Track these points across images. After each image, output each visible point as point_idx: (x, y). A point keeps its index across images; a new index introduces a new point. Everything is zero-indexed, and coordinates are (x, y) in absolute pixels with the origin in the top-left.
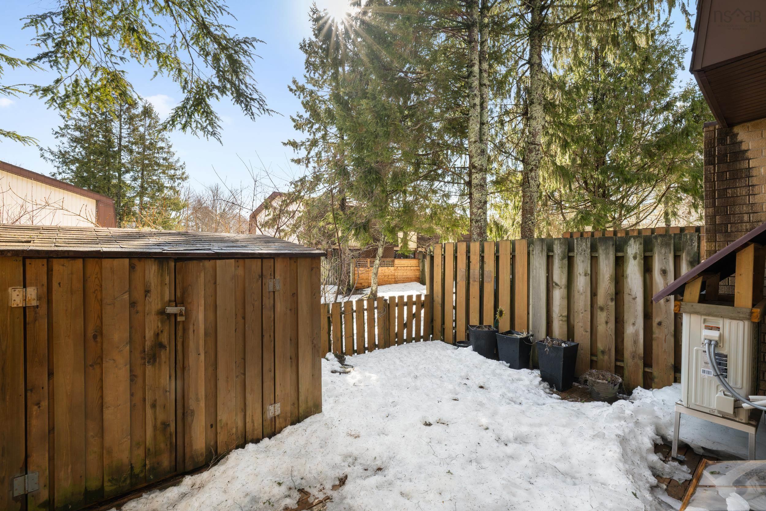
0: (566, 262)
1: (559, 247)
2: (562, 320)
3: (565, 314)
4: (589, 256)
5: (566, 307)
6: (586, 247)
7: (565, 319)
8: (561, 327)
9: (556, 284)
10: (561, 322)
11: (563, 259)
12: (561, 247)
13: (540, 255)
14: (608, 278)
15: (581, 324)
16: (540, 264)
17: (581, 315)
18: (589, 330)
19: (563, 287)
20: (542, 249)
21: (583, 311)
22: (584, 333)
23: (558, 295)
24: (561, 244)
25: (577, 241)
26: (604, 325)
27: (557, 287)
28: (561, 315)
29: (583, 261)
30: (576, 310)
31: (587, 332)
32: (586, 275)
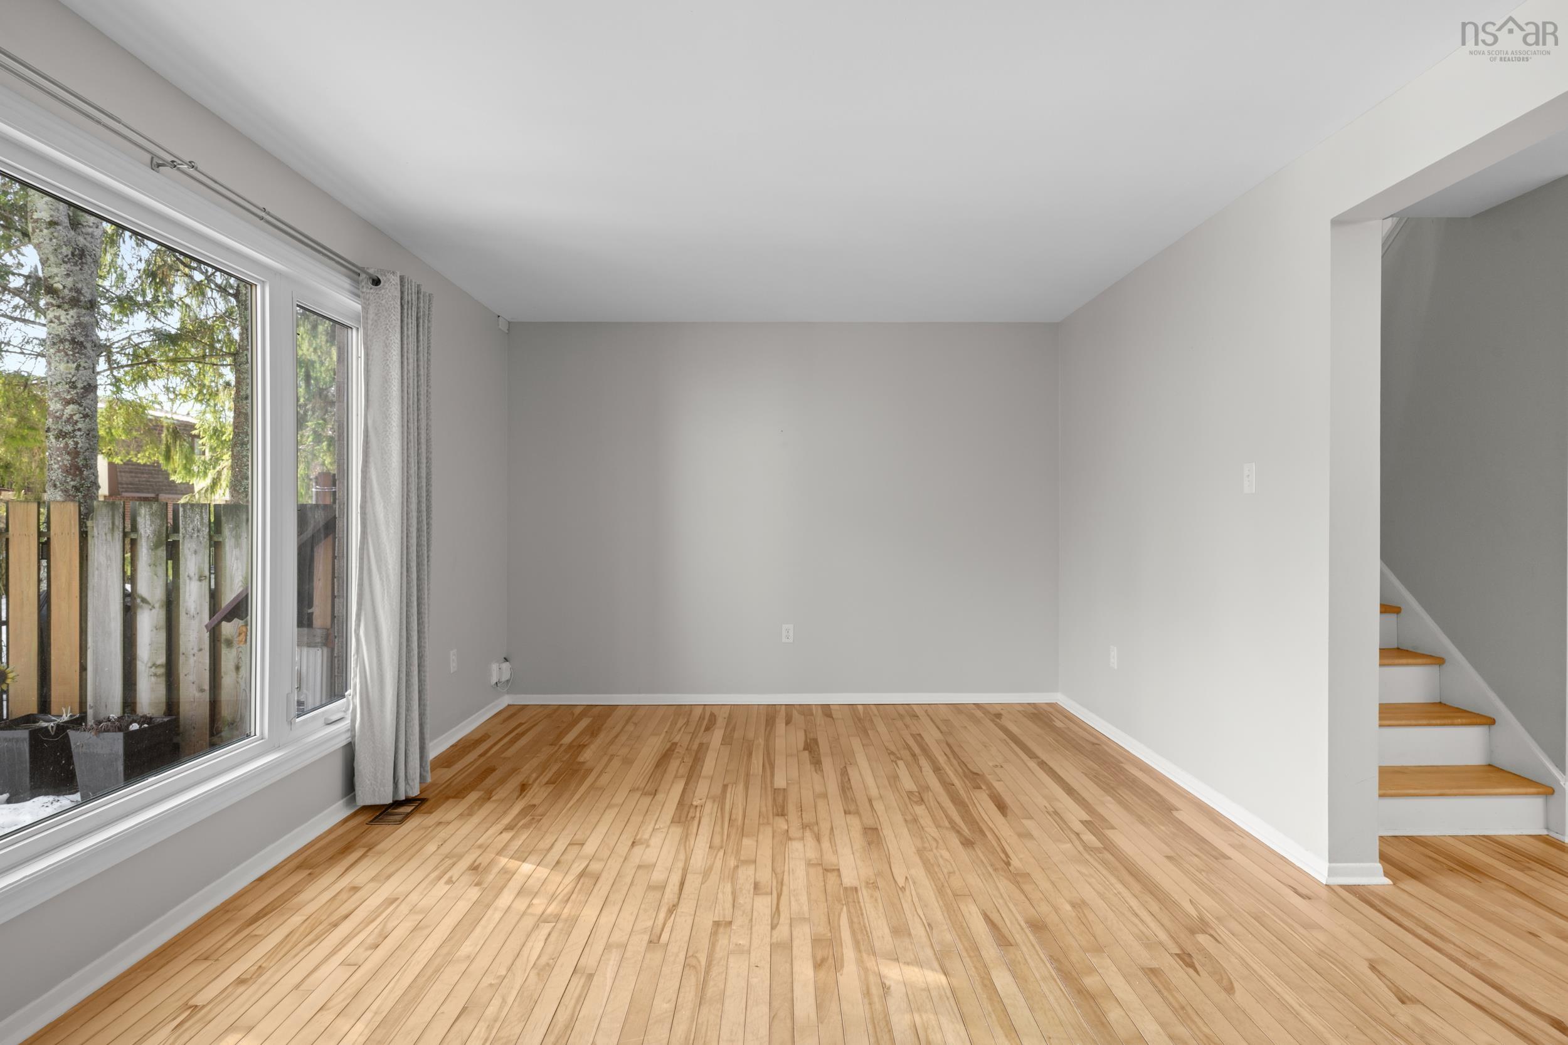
0: (162, 552)
1: (148, 522)
2: (155, 675)
3: (162, 660)
4: (205, 541)
5: (164, 645)
6: (202, 523)
7: (162, 671)
8: (153, 690)
9: (144, 600)
10: (153, 679)
11: (156, 547)
12: (152, 522)
13: (109, 537)
14: (240, 584)
15: (191, 678)
16: (108, 558)
17: (192, 660)
18: (207, 687)
19: (157, 605)
20: (113, 524)
21: (195, 650)
22: (197, 694)
23: (148, 623)
24: (152, 515)
25: (184, 511)
26: (234, 674)
27: (145, 605)
28: (154, 665)
29: (195, 552)
30: (182, 649)
31: (202, 690)
32: (201, 578)
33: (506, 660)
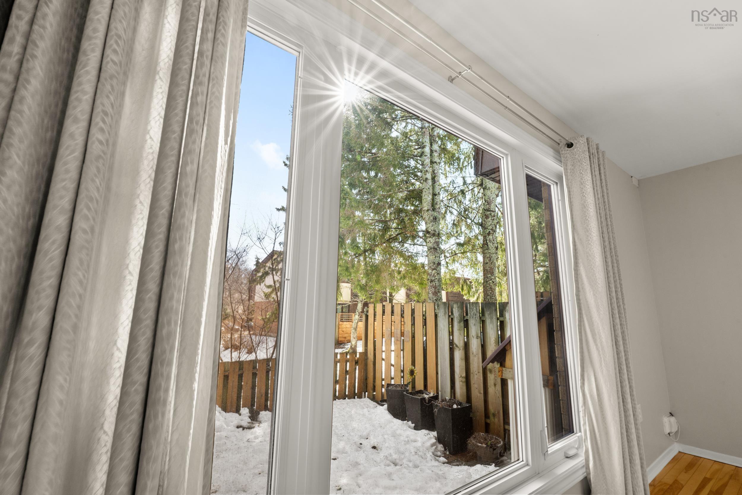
0: (462, 324)
1: (457, 311)
2: (462, 381)
3: (464, 375)
4: (478, 319)
5: (465, 368)
6: (477, 311)
7: (464, 380)
8: (461, 388)
9: (457, 346)
10: (461, 383)
11: (460, 322)
12: (458, 311)
13: (444, 316)
14: (494, 342)
15: (476, 386)
16: (444, 326)
17: (476, 377)
18: (482, 392)
19: (461, 349)
20: (445, 311)
21: (477, 372)
22: (479, 395)
23: (459, 355)
24: (458, 307)
25: (470, 306)
26: (493, 387)
27: (457, 348)
28: (461, 376)
29: (475, 325)
30: (471, 371)
31: (480, 393)
32: (477, 337)
33: (671, 414)
